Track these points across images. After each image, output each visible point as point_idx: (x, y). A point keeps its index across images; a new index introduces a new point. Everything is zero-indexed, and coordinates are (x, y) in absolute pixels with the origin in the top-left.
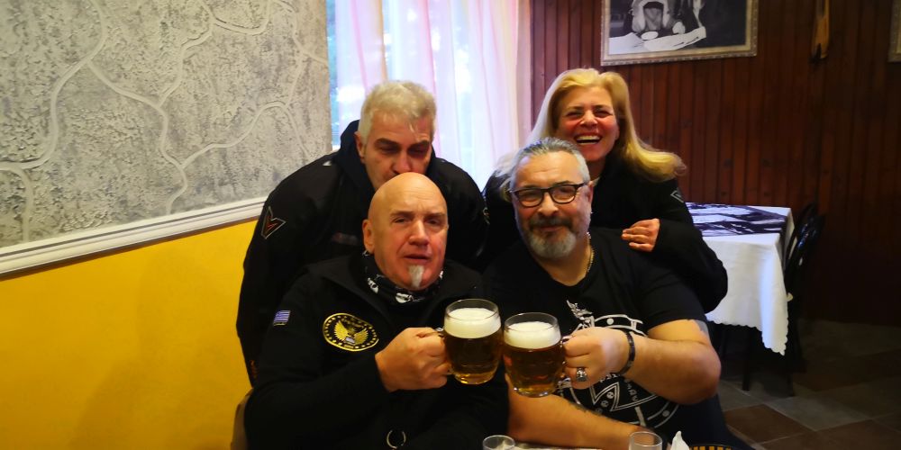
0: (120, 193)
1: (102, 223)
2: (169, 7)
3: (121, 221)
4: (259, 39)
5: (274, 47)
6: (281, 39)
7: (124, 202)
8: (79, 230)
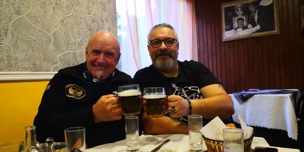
0: (33, 61)
1: (25, 70)
2: (56, 2)
3: (33, 71)
4: (90, 18)
5: (96, 22)
6: (99, 19)
7: (35, 65)
8: (16, 71)
